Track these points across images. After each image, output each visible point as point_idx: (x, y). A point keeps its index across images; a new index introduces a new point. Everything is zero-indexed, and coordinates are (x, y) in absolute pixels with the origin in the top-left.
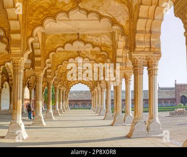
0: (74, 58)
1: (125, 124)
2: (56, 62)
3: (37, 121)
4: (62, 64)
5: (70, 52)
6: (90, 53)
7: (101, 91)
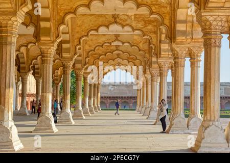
0: (107, 27)
1: (189, 131)
2: (78, 32)
3: (43, 124)
4: (87, 36)
5: (101, 16)
6: (133, 17)
7: (152, 80)
